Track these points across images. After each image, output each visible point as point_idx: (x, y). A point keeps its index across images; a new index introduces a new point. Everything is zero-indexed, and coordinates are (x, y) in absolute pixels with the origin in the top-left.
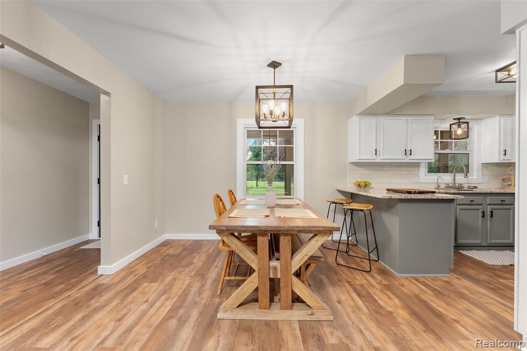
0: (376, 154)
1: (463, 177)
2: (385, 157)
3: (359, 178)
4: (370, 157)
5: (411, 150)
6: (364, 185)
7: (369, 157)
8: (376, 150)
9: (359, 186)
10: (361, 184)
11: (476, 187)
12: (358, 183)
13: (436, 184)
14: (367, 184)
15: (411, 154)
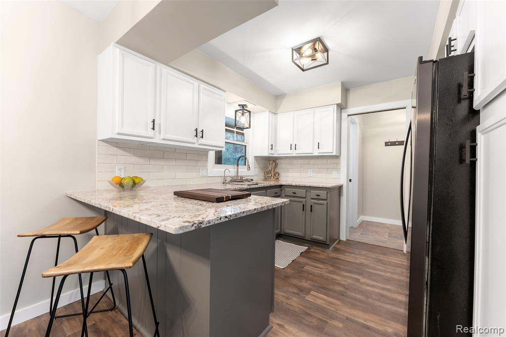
0: (153, 129)
1: (246, 170)
2: (168, 136)
3: (123, 171)
4: (142, 132)
5: (202, 131)
6: (131, 183)
7: (140, 131)
8: (154, 121)
9: (121, 185)
10: (125, 182)
11: (252, 180)
12: (118, 180)
13: (223, 178)
14: (137, 181)
15: (202, 137)
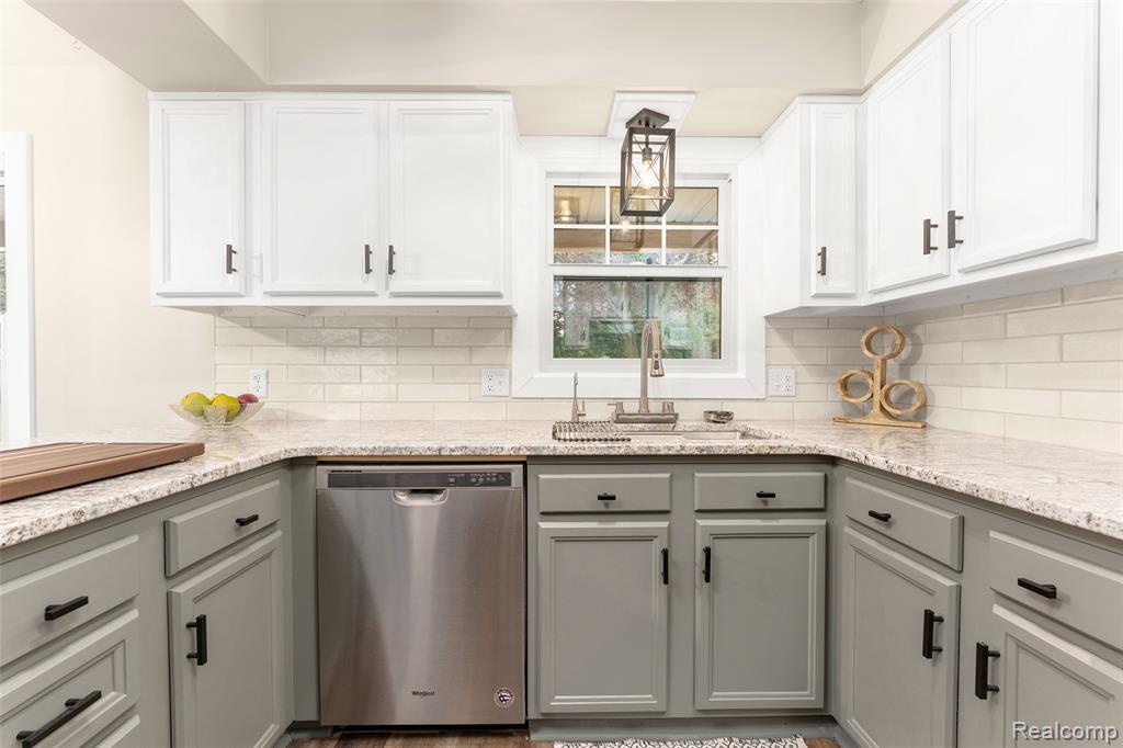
3: (263, 382)
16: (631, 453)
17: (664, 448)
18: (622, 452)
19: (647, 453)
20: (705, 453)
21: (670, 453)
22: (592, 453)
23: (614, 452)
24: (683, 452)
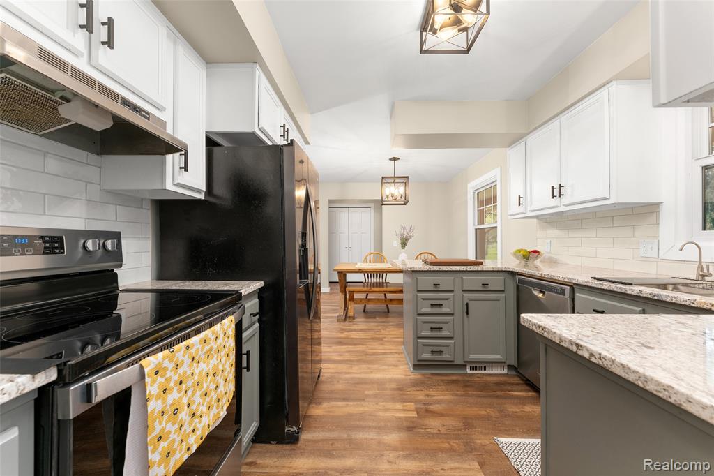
3: (549, 246)
16: (611, 289)
17: (629, 290)
18: (606, 287)
19: (619, 291)
20: (656, 298)
21: (633, 293)
22: (593, 286)
23: (603, 287)
24: (641, 295)
